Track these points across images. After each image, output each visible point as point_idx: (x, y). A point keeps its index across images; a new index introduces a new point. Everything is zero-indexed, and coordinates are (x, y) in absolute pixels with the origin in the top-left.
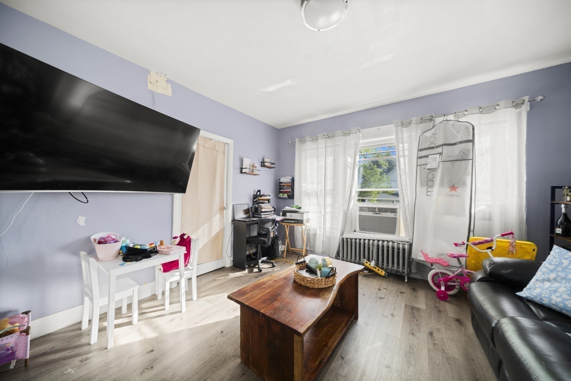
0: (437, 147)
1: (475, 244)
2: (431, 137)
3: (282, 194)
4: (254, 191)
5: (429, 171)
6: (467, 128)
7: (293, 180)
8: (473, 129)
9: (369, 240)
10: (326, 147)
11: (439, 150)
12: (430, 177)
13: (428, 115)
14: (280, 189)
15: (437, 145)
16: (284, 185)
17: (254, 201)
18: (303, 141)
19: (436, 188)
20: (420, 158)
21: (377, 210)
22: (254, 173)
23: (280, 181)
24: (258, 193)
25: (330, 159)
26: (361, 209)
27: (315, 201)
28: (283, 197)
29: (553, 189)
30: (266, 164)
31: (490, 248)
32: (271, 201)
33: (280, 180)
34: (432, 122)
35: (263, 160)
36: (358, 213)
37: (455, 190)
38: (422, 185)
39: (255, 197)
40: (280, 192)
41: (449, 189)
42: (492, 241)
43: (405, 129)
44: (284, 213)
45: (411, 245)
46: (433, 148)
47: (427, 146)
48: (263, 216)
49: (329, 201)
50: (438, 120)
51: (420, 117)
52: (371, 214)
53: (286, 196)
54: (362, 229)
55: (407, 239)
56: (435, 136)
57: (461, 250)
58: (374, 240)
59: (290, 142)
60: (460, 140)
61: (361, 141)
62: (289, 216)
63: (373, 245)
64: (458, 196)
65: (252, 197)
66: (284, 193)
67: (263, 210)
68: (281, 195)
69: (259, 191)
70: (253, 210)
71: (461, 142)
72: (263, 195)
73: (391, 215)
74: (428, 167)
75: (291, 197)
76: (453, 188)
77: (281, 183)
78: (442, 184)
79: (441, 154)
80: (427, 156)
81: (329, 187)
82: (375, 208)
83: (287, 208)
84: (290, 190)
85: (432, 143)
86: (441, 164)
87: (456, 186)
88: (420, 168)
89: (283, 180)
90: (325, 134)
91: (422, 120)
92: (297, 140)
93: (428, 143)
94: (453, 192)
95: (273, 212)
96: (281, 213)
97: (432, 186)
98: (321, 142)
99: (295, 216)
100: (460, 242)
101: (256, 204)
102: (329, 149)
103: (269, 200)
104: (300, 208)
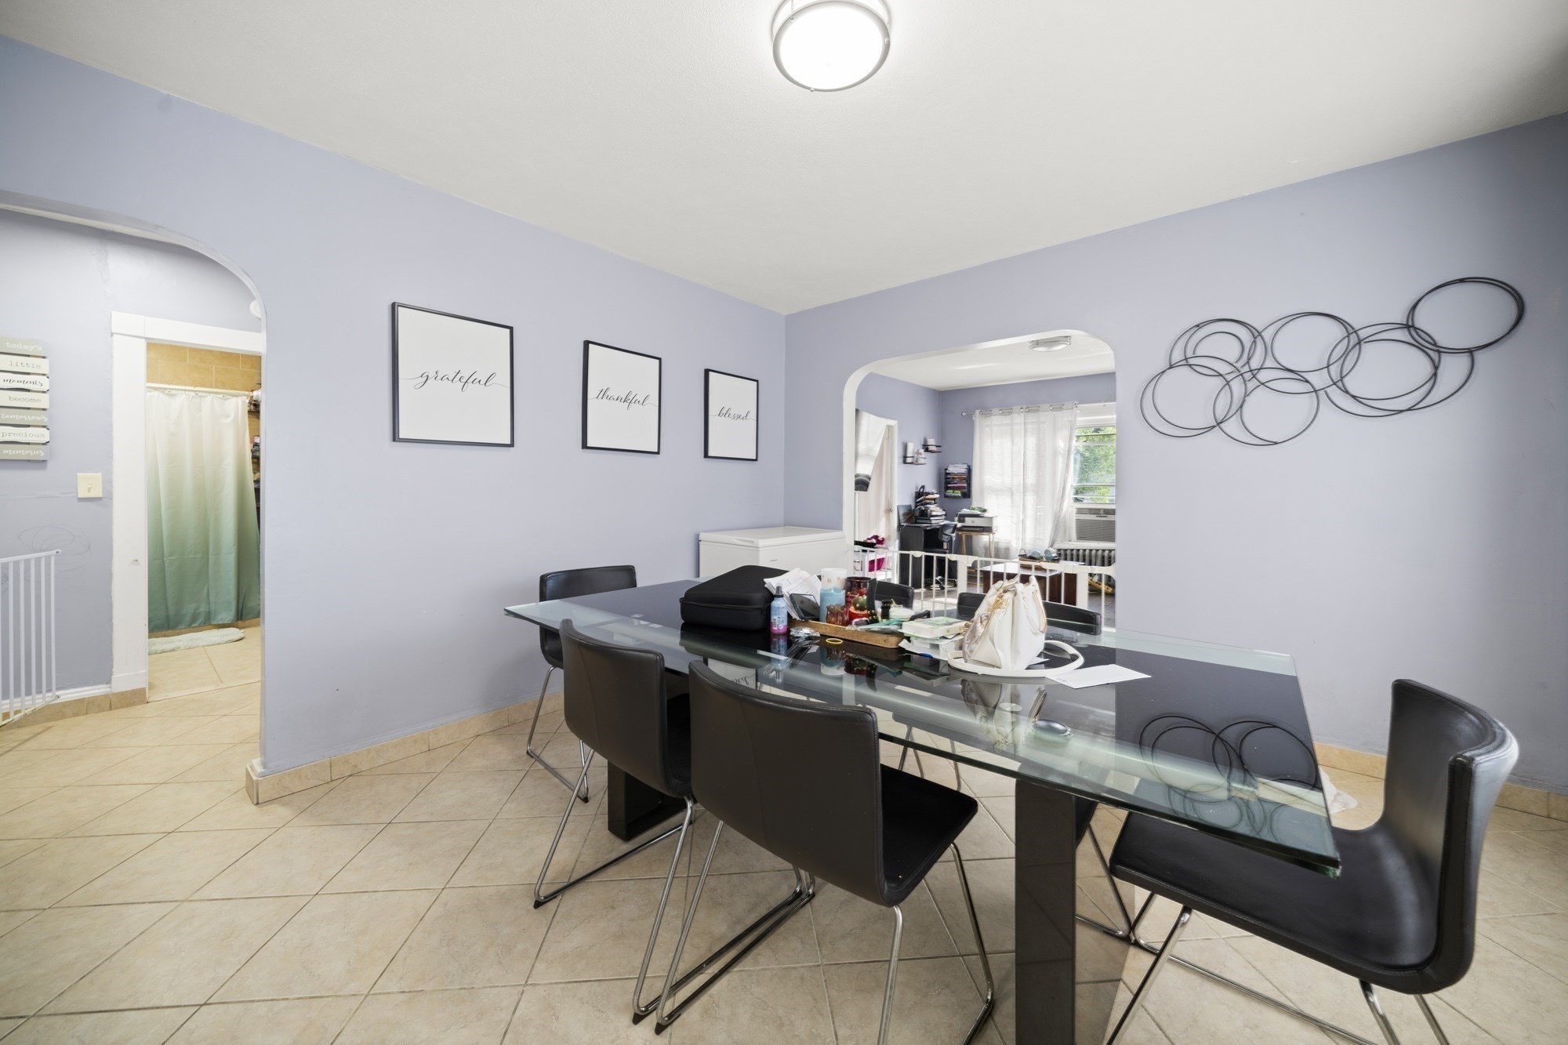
3: (952, 491)
4: (917, 488)
7: (969, 470)
9: (1091, 550)
10: (1025, 424)
14: (947, 483)
16: (954, 478)
17: (918, 500)
18: (986, 411)
21: (1102, 512)
22: (919, 462)
23: (947, 471)
24: (922, 490)
25: (1032, 441)
26: (1080, 511)
27: (1008, 500)
28: (953, 495)
30: (931, 448)
32: (937, 501)
33: (946, 469)
35: (925, 441)
36: (1074, 517)
39: (919, 494)
40: (947, 488)
44: (962, 518)
48: (933, 522)
49: (1030, 499)
52: (1093, 517)
53: (958, 493)
54: (1081, 537)
58: (1097, 550)
59: (964, 414)
61: (1079, 419)
62: (969, 522)
63: (1096, 556)
65: (914, 495)
66: (954, 489)
67: (934, 513)
68: (950, 492)
69: (923, 487)
70: (917, 513)
72: (928, 494)
75: (967, 495)
77: (949, 474)
81: (1031, 480)
82: (1100, 510)
83: (965, 511)
84: (965, 485)
89: (952, 469)
90: (1025, 407)
92: (977, 412)
95: (943, 517)
96: (956, 519)
98: (1018, 418)
99: (977, 522)
101: (922, 505)
102: (1029, 427)
103: (934, 499)
104: (985, 511)
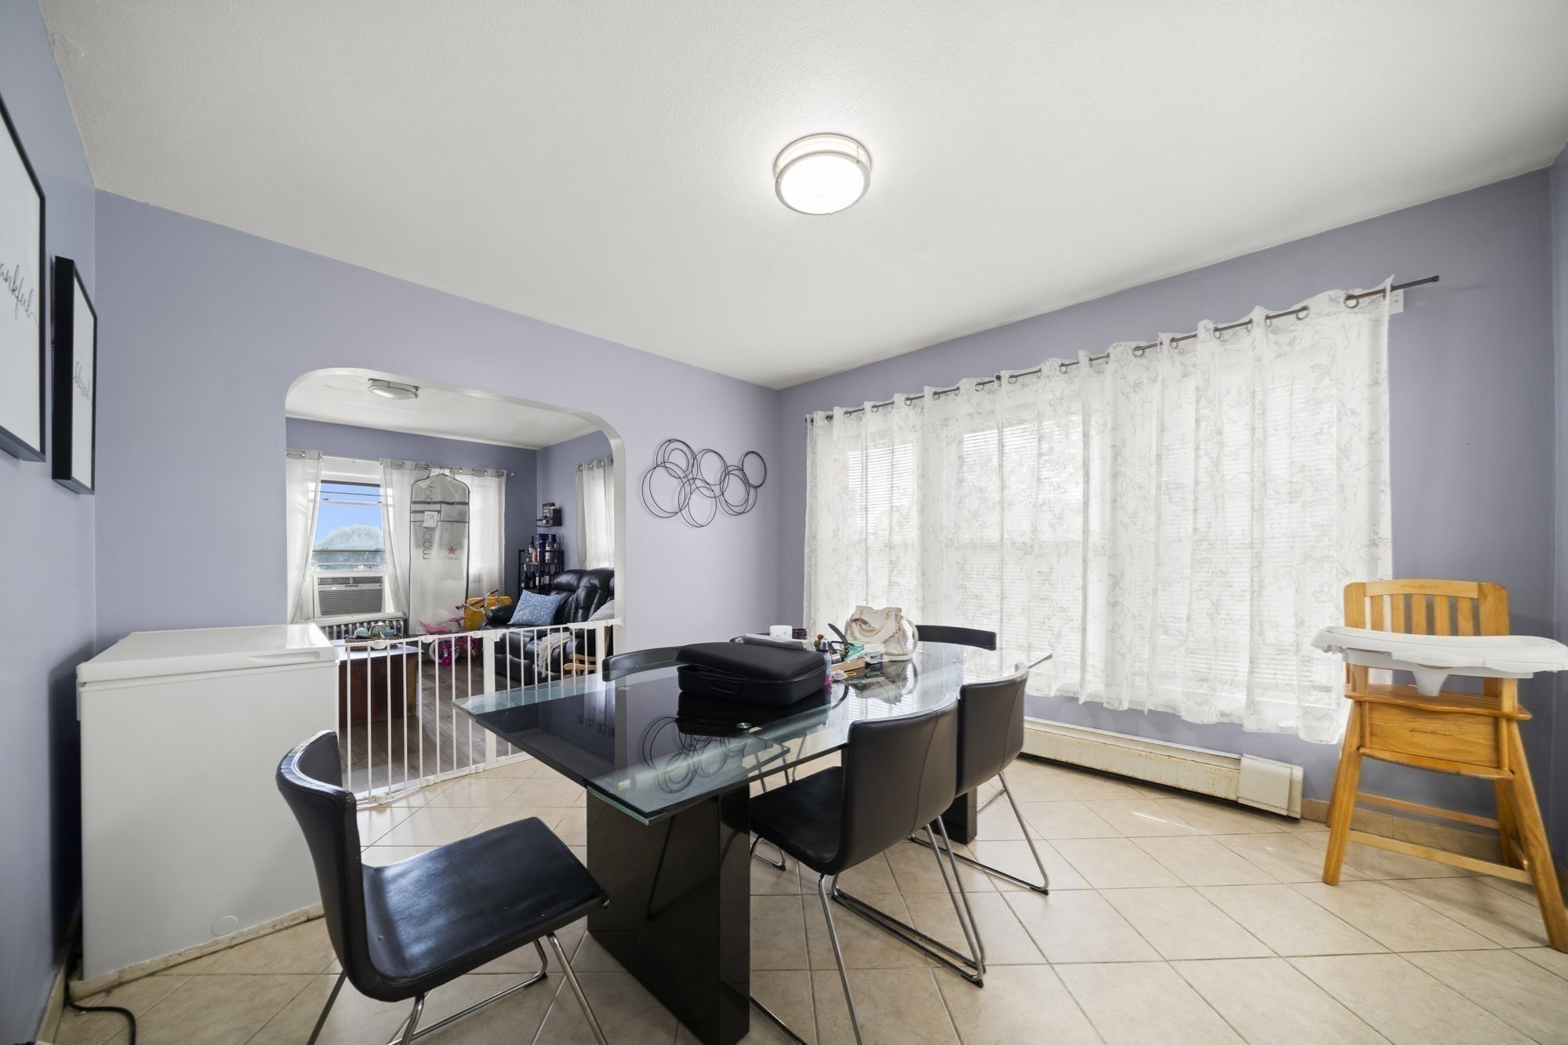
0: (435, 503)
1: (472, 605)
2: (426, 489)
5: (425, 530)
6: (464, 490)
8: (469, 492)
11: (437, 507)
12: (427, 536)
13: (424, 463)
15: (434, 500)
19: (435, 551)
20: (415, 512)
21: (350, 581)
26: (323, 581)
29: (520, 551)
31: (483, 606)
34: (427, 472)
36: (317, 587)
37: (453, 553)
38: (417, 546)
41: (448, 552)
42: (484, 599)
43: (394, 471)
45: (406, 621)
46: (429, 503)
47: (422, 499)
50: (435, 472)
51: (415, 463)
52: (342, 587)
54: (326, 611)
55: (400, 614)
56: (432, 489)
57: (461, 613)
60: (458, 501)
61: (323, 472)
64: (456, 558)
71: (459, 503)
73: (375, 586)
74: (425, 524)
76: (452, 550)
78: (441, 546)
79: (439, 512)
80: (423, 512)
82: (348, 578)
85: (428, 497)
86: (439, 523)
87: (454, 548)
88: (414, 525)
91: (417, 467)
93: (424, 496)
94: (451, 555)
97: (430, 548)
100: (460, 605)
